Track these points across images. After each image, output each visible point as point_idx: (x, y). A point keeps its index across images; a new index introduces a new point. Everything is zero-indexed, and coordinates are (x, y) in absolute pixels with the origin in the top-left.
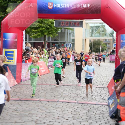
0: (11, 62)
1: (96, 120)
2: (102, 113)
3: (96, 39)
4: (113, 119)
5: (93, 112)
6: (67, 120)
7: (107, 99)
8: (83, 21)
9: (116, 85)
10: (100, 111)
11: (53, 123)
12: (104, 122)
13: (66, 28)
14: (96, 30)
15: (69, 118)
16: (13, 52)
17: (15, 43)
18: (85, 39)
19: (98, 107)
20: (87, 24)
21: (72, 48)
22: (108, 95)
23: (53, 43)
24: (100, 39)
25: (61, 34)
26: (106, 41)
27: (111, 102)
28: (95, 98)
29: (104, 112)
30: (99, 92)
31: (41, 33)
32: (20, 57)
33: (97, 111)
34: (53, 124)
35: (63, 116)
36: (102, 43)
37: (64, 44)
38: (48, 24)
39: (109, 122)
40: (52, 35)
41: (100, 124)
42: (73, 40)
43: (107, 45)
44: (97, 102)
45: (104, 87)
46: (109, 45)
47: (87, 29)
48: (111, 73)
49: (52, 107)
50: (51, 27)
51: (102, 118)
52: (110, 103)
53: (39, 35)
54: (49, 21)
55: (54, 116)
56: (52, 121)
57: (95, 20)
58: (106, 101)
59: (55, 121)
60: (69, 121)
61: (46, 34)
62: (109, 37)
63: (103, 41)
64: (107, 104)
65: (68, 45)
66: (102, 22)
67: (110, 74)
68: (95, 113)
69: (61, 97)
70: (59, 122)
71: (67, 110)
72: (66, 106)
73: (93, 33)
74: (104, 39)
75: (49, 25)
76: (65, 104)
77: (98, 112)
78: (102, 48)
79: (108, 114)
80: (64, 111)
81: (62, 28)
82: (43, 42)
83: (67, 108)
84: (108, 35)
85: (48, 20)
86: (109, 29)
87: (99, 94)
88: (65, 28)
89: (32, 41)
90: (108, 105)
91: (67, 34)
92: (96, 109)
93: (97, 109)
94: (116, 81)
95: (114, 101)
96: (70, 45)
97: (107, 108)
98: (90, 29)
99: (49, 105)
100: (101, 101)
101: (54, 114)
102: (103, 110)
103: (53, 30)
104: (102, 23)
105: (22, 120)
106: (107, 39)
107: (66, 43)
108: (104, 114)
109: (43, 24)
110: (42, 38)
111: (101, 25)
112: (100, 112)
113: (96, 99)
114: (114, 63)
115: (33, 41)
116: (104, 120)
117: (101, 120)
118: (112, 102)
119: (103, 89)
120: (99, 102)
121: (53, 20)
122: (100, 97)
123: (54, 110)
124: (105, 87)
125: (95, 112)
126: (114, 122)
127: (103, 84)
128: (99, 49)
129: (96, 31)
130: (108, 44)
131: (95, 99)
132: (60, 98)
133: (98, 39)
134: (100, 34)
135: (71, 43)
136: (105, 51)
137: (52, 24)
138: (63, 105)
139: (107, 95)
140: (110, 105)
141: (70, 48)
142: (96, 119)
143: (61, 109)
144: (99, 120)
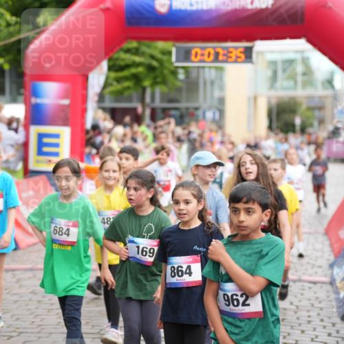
1: (300, 325)
2: (316, 304)
5: (291, 303)
10: (309, 300)
12: (325, 330)
14: (285, 71)
19: (303, 290)
20: (260, 56)
22: (330, 255)
23: (165, 109)
28: (292, 262)
29: (320, 303)
31: (134, 81)
33: (300, 301)
37: (196, 112)
39: (338, 332)
41: (314, 337)
42: (222, 101)
44: (298, 274)
50: (162, 64)
51: (316, 321)
52: (336, 278)
53: (128, 88)
58: (326, 273)
62: (322, 89)
64: (327, 279)
68: (297, 307)
73: (276, 81)
77: (304, 303)
79: (334, 310)
82: (139, 106)
89: (108, 104)
90: (331, 284)
92: (299, 296)
96: (214, 113)
97: (328, 292)
98: (268, 67)
100: (310, 271)
102: (317, 298)
104: (302, 52)
105: (93, 326)
107: (201, 110)
108: (321, 309)
109: (140, 56)
112: (311, 302)
115: (110, 102)
116: (324, 327)
117: (316, 325)
119: (311, 236)
120: (304, 274)
121: (170, 44)
125: (296, 302)
131: (292, 265)
134: (296, 83)
135: (217, 109)
140: (337, 282)
142: (300, 322)
144: (308, 325)
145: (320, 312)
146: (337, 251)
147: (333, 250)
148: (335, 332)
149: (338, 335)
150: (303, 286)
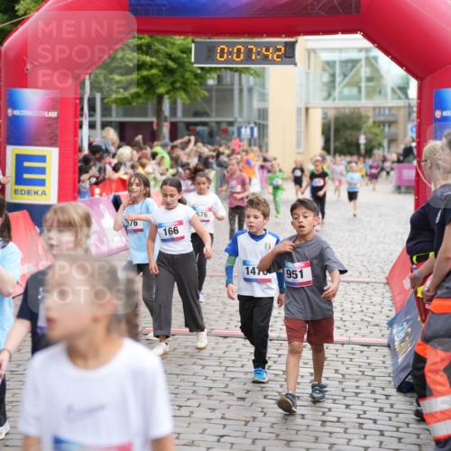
0: (36, 193)
1: (345, 397)
2: (368, 372)
3: (344, 108)
4: (409, 394)
5: (336, 371)
6: (243, 399)
7: (384, 324)
8: (297, 41)
9: (416, 272)
11: (192, 412)
12: (375, 404)
13: (236, 70)
14: (345, 76)
15: (248, 392)
16: (42, 159)
17: (49, 125)
18: (307, 109)
19: (353, 354)
20: (312, 55)
21: (257, 141)
22: (390, 310)
23: (188, 125)
24: (359, 108)
25: (217, 90)
26: (384, 115)
27: (399, 333)
28: (341, 319)
29: (373, 370)
30: (358, 298)
31: (145, 88)
32: (70, 176)
33: (348, 368)
34: (189, 416)
35: (227, 386)
36: (365, 122)
37: (230, 129)
38: (169, 56)
39: (392, 406)
40: (184, 96)
41: (361, 412)
42: (263, 113)
43: (383, 130)
44: (348, 334)
45: (373, 280)
46: (393, 129)
47: (312, 70)
48: (401, 231)
49: (186, 353)
50: (181, 65)
51: (366, 393)
52: (396, 339)
53: (137, 95)
54: (173, 44)
55: (194, 385)
56: (189, 403)
57: (340, 36)
58: (383, 332)
59: (199, 406)
60: (247, 403)
61: (161, 90)
62: (392, 99)
63: (370, 113)
64: (385, 341)
65: (243, 130)
66: (367, 44)
67: (397, 233)
68: (343, 375)
69: (220, 317)
70: (213, 407)
71: (242, 366)
72: (238, 350)
73: (334, 87)
74: (374, 108)
75: (174, 60)
76: (234, 342)
77: (354, 370)
78: (369, 141)
79: (390, 379)
80: (229, 369)
81: (220, 68)
82: (154, 120)
83: (240, 356)
84: (389, 91)
85: (168, 39)
86: (392, 71)
87: (357, 308)
88: (231, 69)
89: (114, 118)
90: (389, 346)
91: (241, 91)
92: (347, 361)
93: (351, 360)
94: (414, 259)
95: (409, 330)
96: (252, 129)
97: (384, 356)
98: (324, 70)
99: (174, 349)
100: (365, 331)
101: (194, 379)
102: (369, 364)
103: (188, 75)
104: (367, 50)
106: (384, 108)
107: (236, 125)
108: (374, 377)
109: (152, 57)
110: (149, 106)
111: (362, 55)
112: (362, 369)
113: (345, 323)
114: (410, 193)
115: (117, 116)
116: (376, 400)
117: (365, 398)
118: (402, 335)
119: (369, 286)
120: (356, 334)
121: (189, 39)
122: (360, 316)
123: (195, 366)
124: (377, 281)
125: (343, 370)
126: (412, 404)
127: (370, 270)
128: (358, 145)
129: (347, 80)
130: (389, 126)
131: (342, 323)
132: (217, 321)
133: (354, 108)
134: (360, 89)
135: (255, 123)
136: (379, 149)
137: (185, 56)
138: (229, 347)
139: (386, 311)
140: (396, 343)
141: (250, 140)
142: (345, 394)
143: (221, 363)
144: (356, 399)
145: (372, 381)
146: (399, 305)
147: (395, 303)
148: (389, 406)
149: (392, 410)
150: (352, 349)
